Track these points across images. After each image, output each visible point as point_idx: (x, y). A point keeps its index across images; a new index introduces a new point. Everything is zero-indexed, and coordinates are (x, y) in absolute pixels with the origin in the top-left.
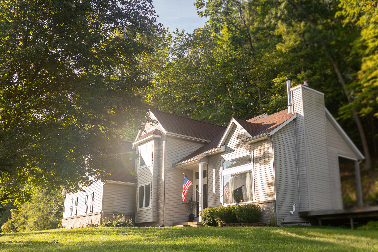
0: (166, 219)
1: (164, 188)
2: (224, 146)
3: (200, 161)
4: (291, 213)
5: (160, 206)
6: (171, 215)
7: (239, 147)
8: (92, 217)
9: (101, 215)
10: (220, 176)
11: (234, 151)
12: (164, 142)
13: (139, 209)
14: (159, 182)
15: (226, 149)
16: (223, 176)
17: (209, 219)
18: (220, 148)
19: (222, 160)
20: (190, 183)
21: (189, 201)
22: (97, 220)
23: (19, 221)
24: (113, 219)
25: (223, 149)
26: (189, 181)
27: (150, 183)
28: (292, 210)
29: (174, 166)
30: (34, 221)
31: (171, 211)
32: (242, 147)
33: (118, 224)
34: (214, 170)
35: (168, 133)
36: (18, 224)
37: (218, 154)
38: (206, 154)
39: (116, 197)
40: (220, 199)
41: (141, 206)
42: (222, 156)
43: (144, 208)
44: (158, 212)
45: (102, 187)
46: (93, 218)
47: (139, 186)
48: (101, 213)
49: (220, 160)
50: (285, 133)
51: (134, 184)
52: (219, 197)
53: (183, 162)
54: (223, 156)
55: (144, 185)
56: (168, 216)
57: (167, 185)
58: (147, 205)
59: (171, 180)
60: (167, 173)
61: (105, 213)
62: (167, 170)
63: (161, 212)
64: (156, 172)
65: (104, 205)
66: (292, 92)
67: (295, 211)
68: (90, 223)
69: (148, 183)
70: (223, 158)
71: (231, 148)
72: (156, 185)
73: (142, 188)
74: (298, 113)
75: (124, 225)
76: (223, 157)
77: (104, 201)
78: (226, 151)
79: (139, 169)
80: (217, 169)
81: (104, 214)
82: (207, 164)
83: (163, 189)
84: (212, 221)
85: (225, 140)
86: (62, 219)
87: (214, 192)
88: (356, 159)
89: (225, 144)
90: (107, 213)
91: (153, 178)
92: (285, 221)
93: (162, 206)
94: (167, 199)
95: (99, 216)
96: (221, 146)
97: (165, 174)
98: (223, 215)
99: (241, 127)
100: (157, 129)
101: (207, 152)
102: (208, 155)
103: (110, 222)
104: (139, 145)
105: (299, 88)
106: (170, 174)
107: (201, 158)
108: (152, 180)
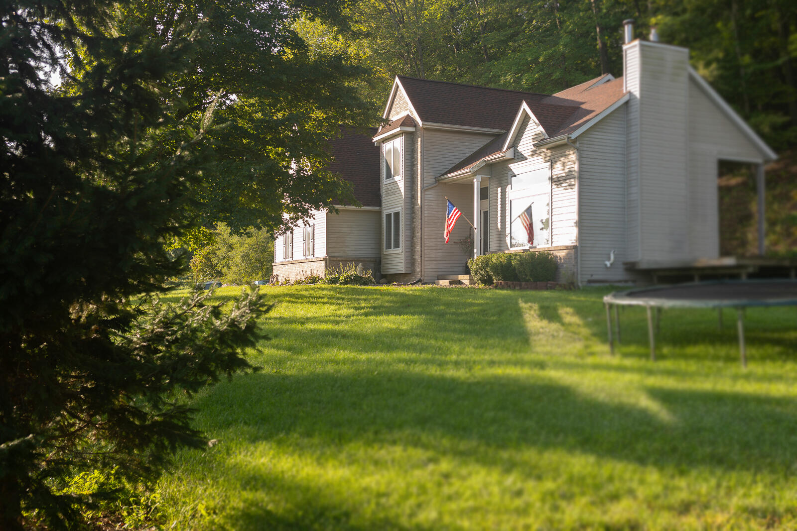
0: (426, 270)
1: (421, 219)
2: (512, 150)
3: (475, 174)
4: (606, 265)
5: (415, 248)
6: (434, 262)
7: (536, 155)
8: (312, 264)
9: (326, 263)
10: (507, 199)
11: (527, 159)
12: (419, 139)
13: (386, 252)
14: (413, 207)
15: (516, 154)
16: (511, 201)
17: (481, 272)
18: (505, 152)
19: (510, 173)
20: (458, 212)
21: (466, 238)
22: (319, 269)
23: (217, 252)
24: (340, 269)
25: (509, 155)
26: (456, 209)
27: (399, 209)
28: (609, 259)
29: (437, 180)
30: (242, 254)
31: (434, 256)
32: (539, 155)
33: (347, 278)
34: (499, 190)
35: (425, 125)
36: (216, 258)
37: (505, 162)
38: (485, 161)
39: (349, 232)
40: (507, 238)
41: (389, 247)
42: (509, 165)
43: (393, 251)
44: (414, 257)
45: (325, 216)
46: (315, 265)
47: (385, 212)
48: (325, 259)
49: (506, 172)
50: (605, 131)
51: (378, 208)
52: (505, 236)
53: (450, 175)
54: (512, 166)
55: (392, 211)
56: (428, 264)
57: (426, 213)
58: (397, 246)
59: (432, 204)
60: (426, 193)
61: (332, 259)
62: (426, 188)
63: (417, 257)
64: (409, 191)
65: (330, 246)
66: (626, 52)
67: (615, 261)
68: (310, 275)
69: (396, 209)
70: (511, 170)
71: (522, 153)
72: (409, 212)
73: (389, 216)
74: (632, 91)
75: (357, 280)
76: (511, 168)
77: (330, 239)
78: (516, 157)
79: (385, 183)
80: (504, 187)
81: (330, 260)
82: (489, 178)
83: (420, 221)
84: (486, 276)
85: (514, 139)
86: (273, 264)
87: (499, 226)
88: (758, 160)
89: (514, 144)
90: (335, 259)
91: (403, 202)
92: (595, 277)
93: (418, 248)
94: (425, 237)
95: (323, 263)
96: (508, 148)
97: (421, 194)
98: (499, 268)
99: (537, 121)
100: (410, 114)
101: (487, 159)
102: (489, 162)
103: (337, 276)
104: (383, 142)
105: (635, 46)
106: (430, 195)
107: (476, 169)
108: (403, 204)
